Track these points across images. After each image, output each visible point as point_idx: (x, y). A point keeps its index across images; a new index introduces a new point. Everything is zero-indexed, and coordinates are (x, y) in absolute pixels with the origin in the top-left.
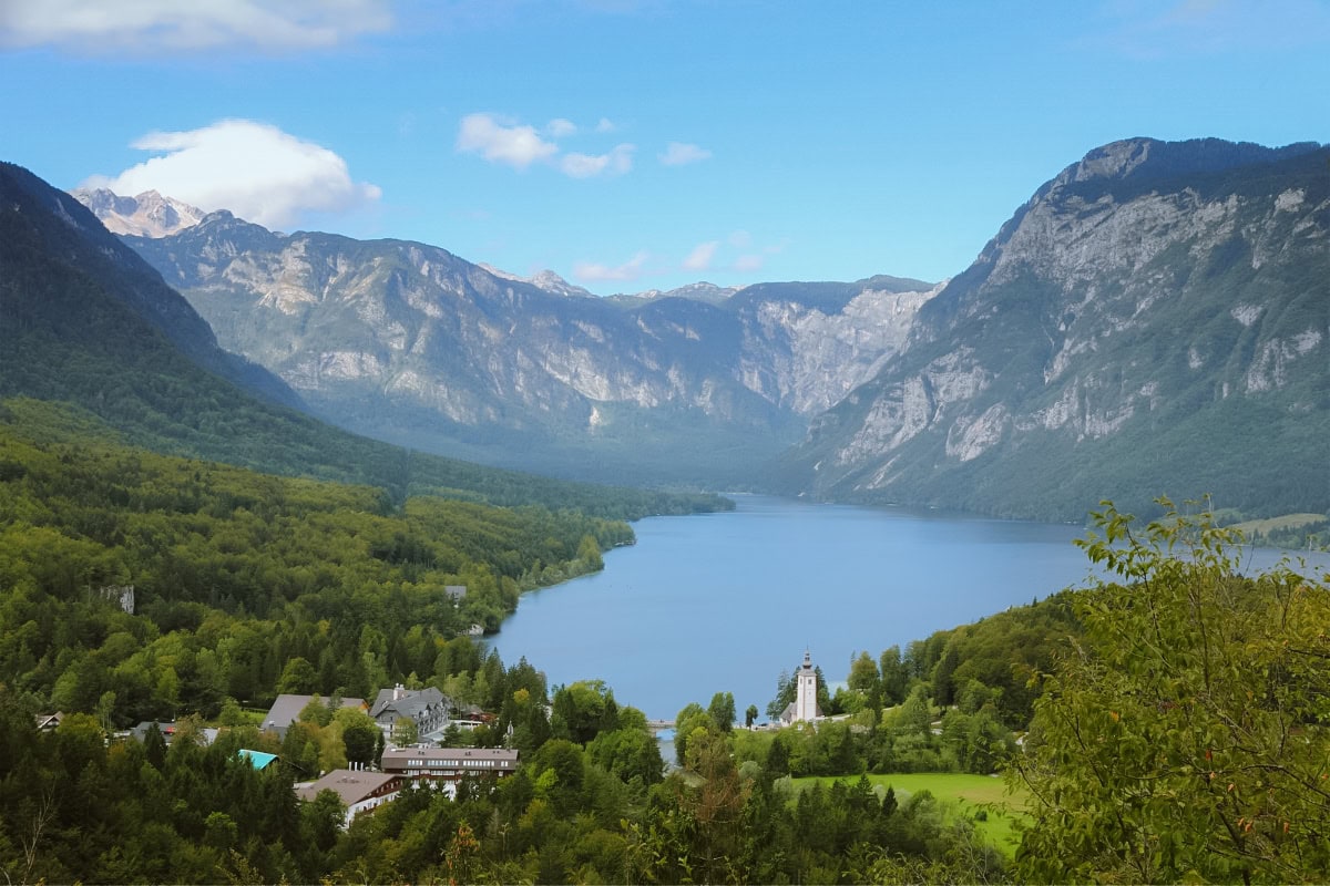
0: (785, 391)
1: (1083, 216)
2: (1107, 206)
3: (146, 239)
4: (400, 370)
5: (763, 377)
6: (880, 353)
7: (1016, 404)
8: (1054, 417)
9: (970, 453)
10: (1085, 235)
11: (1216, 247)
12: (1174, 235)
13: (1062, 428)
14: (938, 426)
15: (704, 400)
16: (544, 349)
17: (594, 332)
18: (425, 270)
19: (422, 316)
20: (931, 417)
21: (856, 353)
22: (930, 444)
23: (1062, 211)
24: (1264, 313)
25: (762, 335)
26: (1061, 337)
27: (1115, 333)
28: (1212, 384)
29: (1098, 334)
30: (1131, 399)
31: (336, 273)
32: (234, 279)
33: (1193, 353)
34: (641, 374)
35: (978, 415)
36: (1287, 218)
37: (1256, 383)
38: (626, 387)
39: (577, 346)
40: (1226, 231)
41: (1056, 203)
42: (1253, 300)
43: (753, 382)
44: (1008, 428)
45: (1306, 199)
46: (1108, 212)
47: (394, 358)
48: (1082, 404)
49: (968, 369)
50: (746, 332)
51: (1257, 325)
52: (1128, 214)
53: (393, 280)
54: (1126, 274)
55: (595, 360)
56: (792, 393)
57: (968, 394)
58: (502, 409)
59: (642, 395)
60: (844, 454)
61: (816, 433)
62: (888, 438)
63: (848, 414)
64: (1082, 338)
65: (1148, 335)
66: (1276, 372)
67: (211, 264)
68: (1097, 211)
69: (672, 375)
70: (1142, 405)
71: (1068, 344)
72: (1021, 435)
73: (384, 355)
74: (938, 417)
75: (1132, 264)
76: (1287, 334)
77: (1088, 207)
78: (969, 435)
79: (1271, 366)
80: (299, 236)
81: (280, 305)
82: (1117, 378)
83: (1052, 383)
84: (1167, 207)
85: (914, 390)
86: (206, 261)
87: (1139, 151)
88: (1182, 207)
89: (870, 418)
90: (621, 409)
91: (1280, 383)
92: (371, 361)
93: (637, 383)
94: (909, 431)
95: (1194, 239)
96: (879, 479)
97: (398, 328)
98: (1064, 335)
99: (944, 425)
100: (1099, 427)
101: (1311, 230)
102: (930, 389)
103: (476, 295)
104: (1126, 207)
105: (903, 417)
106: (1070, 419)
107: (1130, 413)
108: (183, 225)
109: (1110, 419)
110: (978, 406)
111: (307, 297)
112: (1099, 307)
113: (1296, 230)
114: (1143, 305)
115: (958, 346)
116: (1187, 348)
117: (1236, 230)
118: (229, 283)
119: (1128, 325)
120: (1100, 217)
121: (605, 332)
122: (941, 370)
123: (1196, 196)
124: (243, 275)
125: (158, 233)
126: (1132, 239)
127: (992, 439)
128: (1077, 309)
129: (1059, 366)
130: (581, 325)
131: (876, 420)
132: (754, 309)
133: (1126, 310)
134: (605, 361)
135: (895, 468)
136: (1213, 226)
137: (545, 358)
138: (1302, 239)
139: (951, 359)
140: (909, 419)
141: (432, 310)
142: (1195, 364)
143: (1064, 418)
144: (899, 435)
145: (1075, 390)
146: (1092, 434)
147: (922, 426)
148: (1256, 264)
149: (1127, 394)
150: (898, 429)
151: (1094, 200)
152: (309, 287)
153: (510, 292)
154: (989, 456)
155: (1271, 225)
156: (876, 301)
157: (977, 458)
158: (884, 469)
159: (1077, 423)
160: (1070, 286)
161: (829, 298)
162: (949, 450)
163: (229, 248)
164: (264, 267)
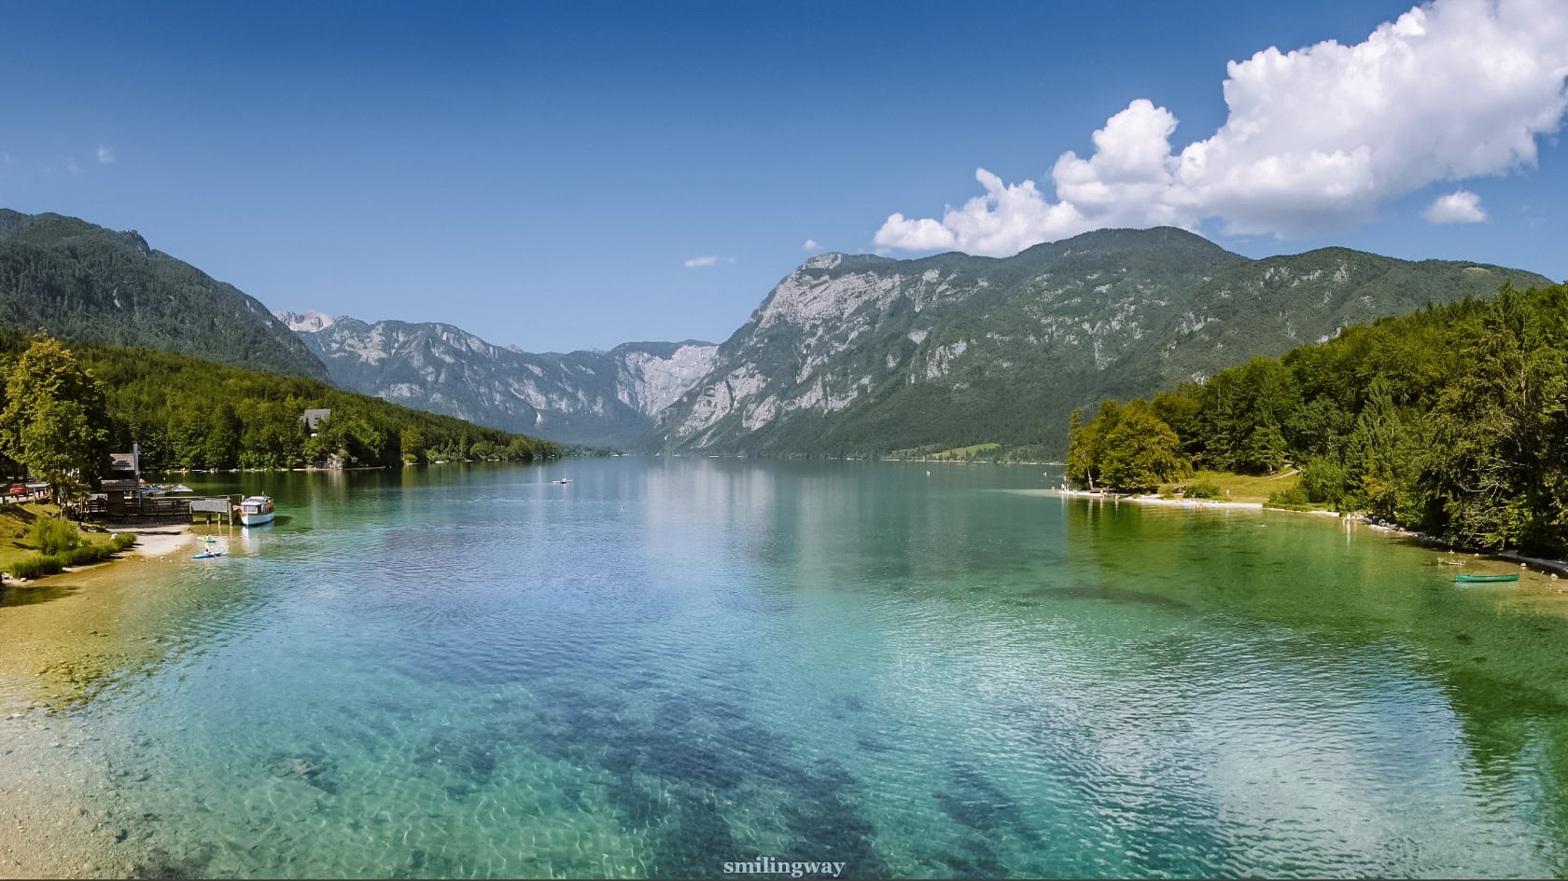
0: (642, 403)
1: (813, 287)
2: (826, 282)
3: (307, 333)
4: (432, 393)
5: (630, 395)
6: (693, 381)
7: (783, 395)
8: (806, 401)
9: (758, 425)
10: (815, 298)
11: (892, 302)
12: (865, 297)
13: (813, 407)
14: (737, 410)
15: (598, 408)
16: (511, 381)
17: (537, 370)
18: (444, 338)
19: (443, 362)
20: (732, 406)
21: (679, 381)
22: (732, 422)
23: (801, 284)
24: (930, 333)
25: (628, 371)
26: (805, 357)
27: (837, 353)
28: (904, 375)
29: (828, 353)
30: (855, 386)
31: (397, 341)
32: (348, 349)
33: (890, 358)
34: (563, 394)
35: (760, 403)
36: (931, 286)
37: (932, 372)
38: (555, 401)
39: (527, 378)
40: (896, 293)
41: (797, 280)
42: (922, 328)
43: (623, 397)
44: (779, 410)
45: (940, 275)
46: (826, 285)
47: (429, 386)
48: (825, 390)
49: (752, 376)
50: (620, 370)
51: (927, 341)
52: (838, 285)
53: (428, 343)
54: (839, 319)
55: (538, 386)
56: (646, 404)
57: (753, 391)
58: (486, 412)
59: (563, 405)
60: (682, 429)
61: (663, 419)
62: (707, 419)
63: (682, 409)
64: (819, 355)
65: (861, 349)
66: (943, 366)
67: (337, 343)
68: (821, 284)
69: (580, 394)
70: (862, 389)
71: (809, 360)
72: (787, 413)
73: (423, 384)
74: (736, 405)
75: (842, 314)
76: (948, 343)
77: (816, 282)
78: (756, 414)
79: (940, 363)
80: (379, 323)
81: (371, 360)
82: (845, 375)
83: (802, 384)
84: (859, 281)
85: (721, 388)
86: (335, 342)
87: (836, 258)
88: (868, 282)
89: (696, 407)
90: (551, 413)
91: (946, 372)
92: (416, 387)
93: (561, 399)
94: (720, 414)
95: (878, 299)
96: (704, 442)
97: (430, 369)
98: (806, 356)
99: (740, 410)
100: (837, 404)
101: (947, 289)
102: (730, 388)
103: (472, 351)
104: (837, 281)
105: (715, 406)
106: (818, 401)
107: (855, 394)
108: (325, 326)
109: (843, 399)
110: (760, 397)
111: (383, 355)
112: (827, 338)
113: (938, 291)
114: (853, 335)
115: (746, 363)
116: (886, 356)
117: (902, 292)
118: (346, 351)
119: (845, 347)
120: (823, 287)
121: (543, 370)
122: (737, 377)
123: (875, 276)
124: (352, 346)
125: (314, 330)
126: (841, 301)
127: (769, 417)
128: (812, 341)
129: (806, 372)
130: (530, 366)
131: (700, 408)
132: (624, 357)
133: (843, 339)
134: (543, 388)
135: (714, 435)
136: (888, 292)
137: (511, 386)
138: (942, 295)
139: (742, 371)
140: (719, 406)
141: (449, 359)
142: (891, 364)
143: (814, 401)
144: (714, 417)
145: (820, 383)
146: (832, 410)
147: (727, 411)
148: (917, 309)
149: (852, 384)
150: (713, 413)
151: (818, 278)
152: (384, 350)
153: (491, 349)
154: (770, 427)
155: (923, 289)
156: (691, 350)
157: (762, 428)
158: (707, 436)
159: (822, 403)
160: (807, 327)
161: (665, 350)
162: (745, 424)
163: (346, 333)
164: (362, 341)
